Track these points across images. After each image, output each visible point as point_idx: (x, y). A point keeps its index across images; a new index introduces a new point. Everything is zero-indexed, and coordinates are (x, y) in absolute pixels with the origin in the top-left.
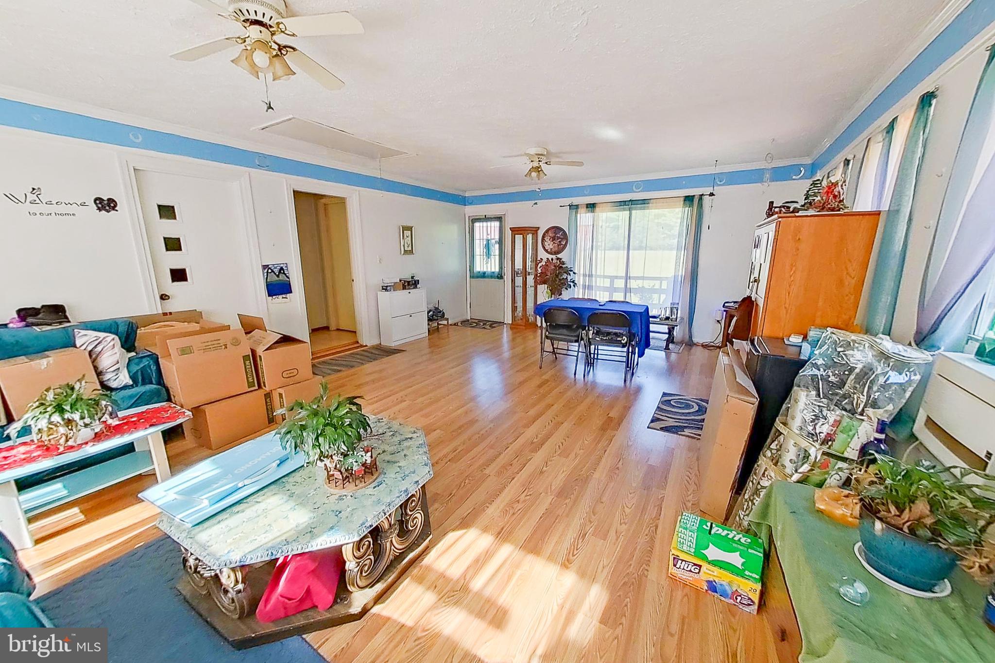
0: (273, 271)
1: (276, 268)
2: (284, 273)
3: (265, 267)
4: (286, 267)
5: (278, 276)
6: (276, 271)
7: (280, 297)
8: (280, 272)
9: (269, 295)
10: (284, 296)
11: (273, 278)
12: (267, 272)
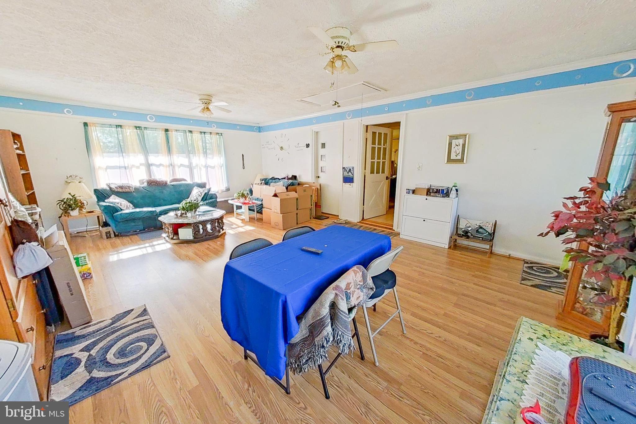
0: (346, 171)
1: (348, 169)
2: (351, 172)
3: (343, 168)
4: (353, 169)
5: (348, 173)
6: (348, 170)
7: (348, 184)
8: (349, 171)
9: (344, 182)
10: (350, 184)
11: (346, 174)
12: (344, 171)
